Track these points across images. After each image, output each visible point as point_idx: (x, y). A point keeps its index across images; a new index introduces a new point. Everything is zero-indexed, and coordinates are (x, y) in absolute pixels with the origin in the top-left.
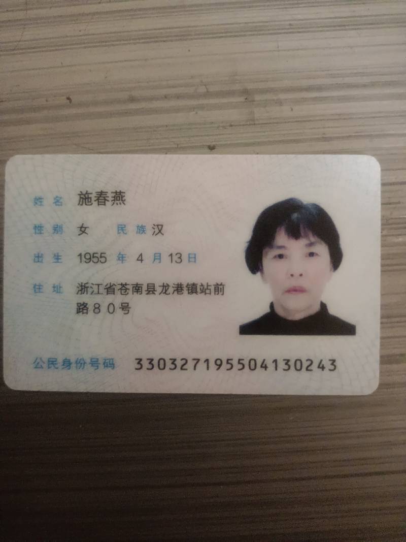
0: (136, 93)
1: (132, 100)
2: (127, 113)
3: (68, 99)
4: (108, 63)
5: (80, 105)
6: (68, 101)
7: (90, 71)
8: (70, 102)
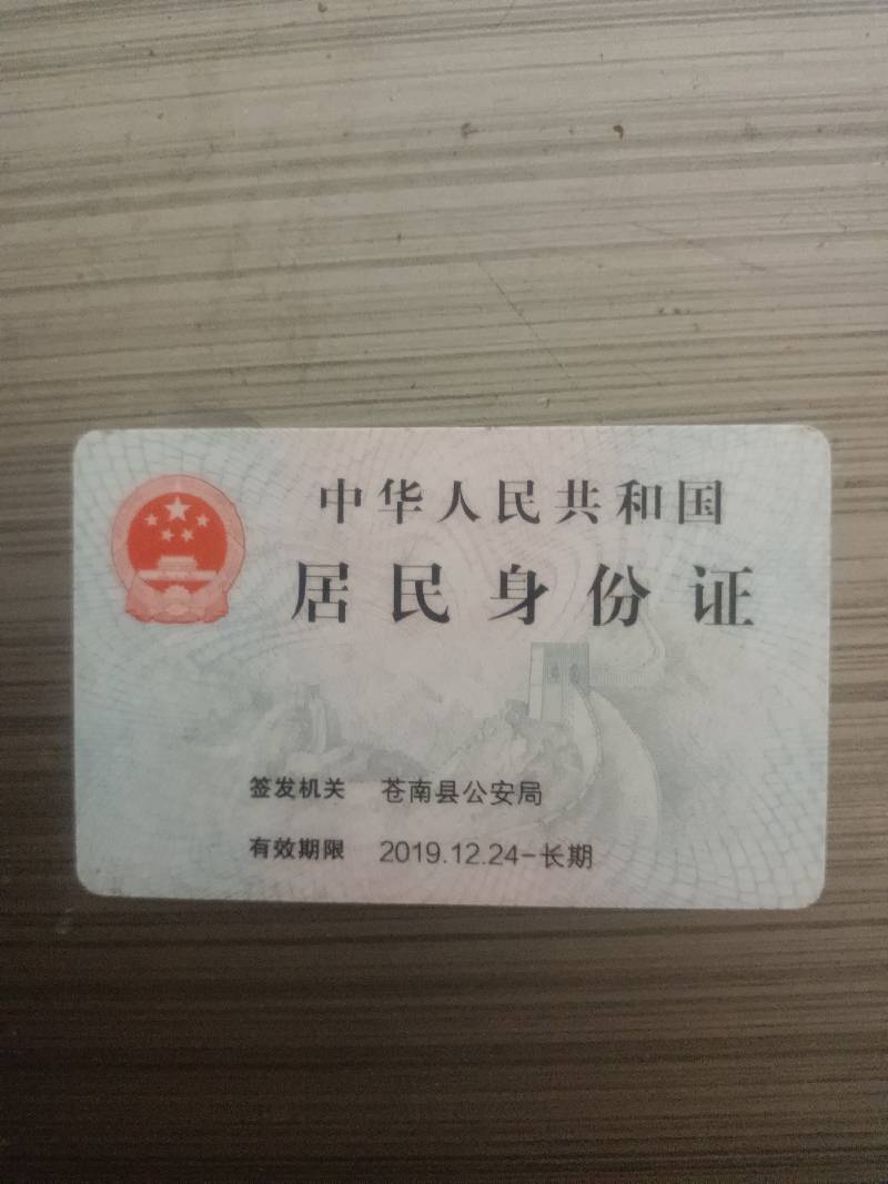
0: (758, 122)
1: (751, 135)
2: (738, 162)
3: (618, 129)
4: (700, 57)
5: (642, 142)
6: (617, 134)
7: (662, 72)
8: (621, 136)
